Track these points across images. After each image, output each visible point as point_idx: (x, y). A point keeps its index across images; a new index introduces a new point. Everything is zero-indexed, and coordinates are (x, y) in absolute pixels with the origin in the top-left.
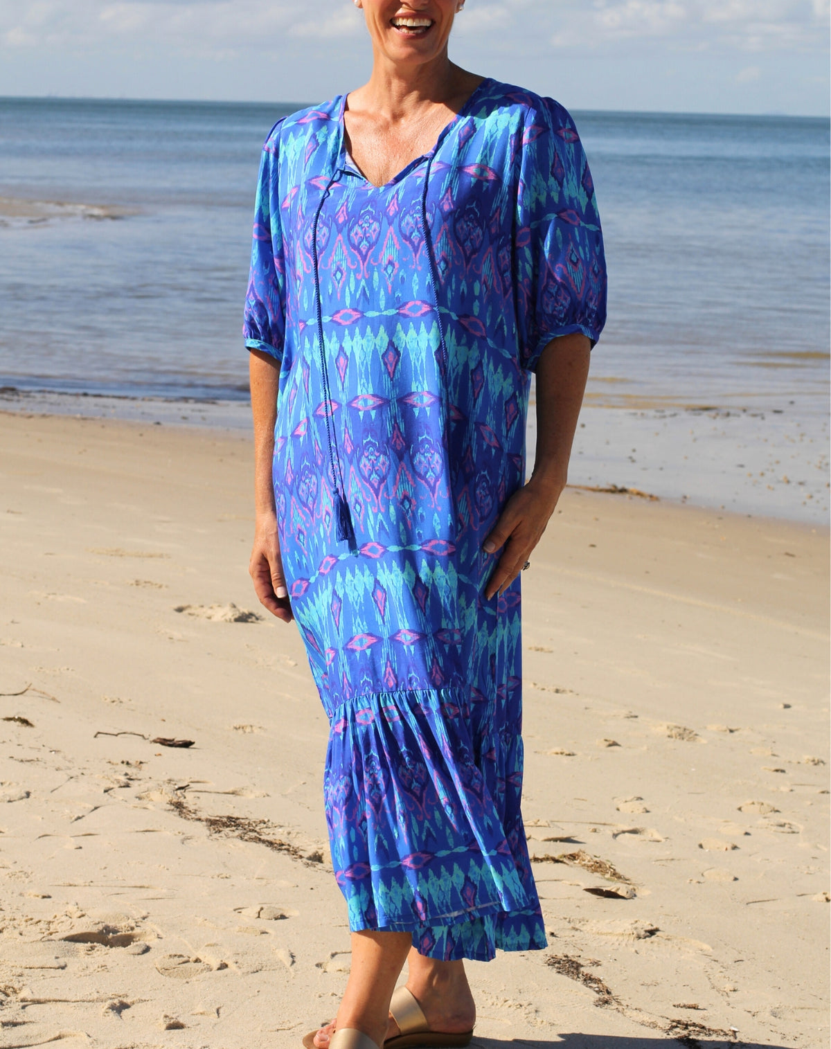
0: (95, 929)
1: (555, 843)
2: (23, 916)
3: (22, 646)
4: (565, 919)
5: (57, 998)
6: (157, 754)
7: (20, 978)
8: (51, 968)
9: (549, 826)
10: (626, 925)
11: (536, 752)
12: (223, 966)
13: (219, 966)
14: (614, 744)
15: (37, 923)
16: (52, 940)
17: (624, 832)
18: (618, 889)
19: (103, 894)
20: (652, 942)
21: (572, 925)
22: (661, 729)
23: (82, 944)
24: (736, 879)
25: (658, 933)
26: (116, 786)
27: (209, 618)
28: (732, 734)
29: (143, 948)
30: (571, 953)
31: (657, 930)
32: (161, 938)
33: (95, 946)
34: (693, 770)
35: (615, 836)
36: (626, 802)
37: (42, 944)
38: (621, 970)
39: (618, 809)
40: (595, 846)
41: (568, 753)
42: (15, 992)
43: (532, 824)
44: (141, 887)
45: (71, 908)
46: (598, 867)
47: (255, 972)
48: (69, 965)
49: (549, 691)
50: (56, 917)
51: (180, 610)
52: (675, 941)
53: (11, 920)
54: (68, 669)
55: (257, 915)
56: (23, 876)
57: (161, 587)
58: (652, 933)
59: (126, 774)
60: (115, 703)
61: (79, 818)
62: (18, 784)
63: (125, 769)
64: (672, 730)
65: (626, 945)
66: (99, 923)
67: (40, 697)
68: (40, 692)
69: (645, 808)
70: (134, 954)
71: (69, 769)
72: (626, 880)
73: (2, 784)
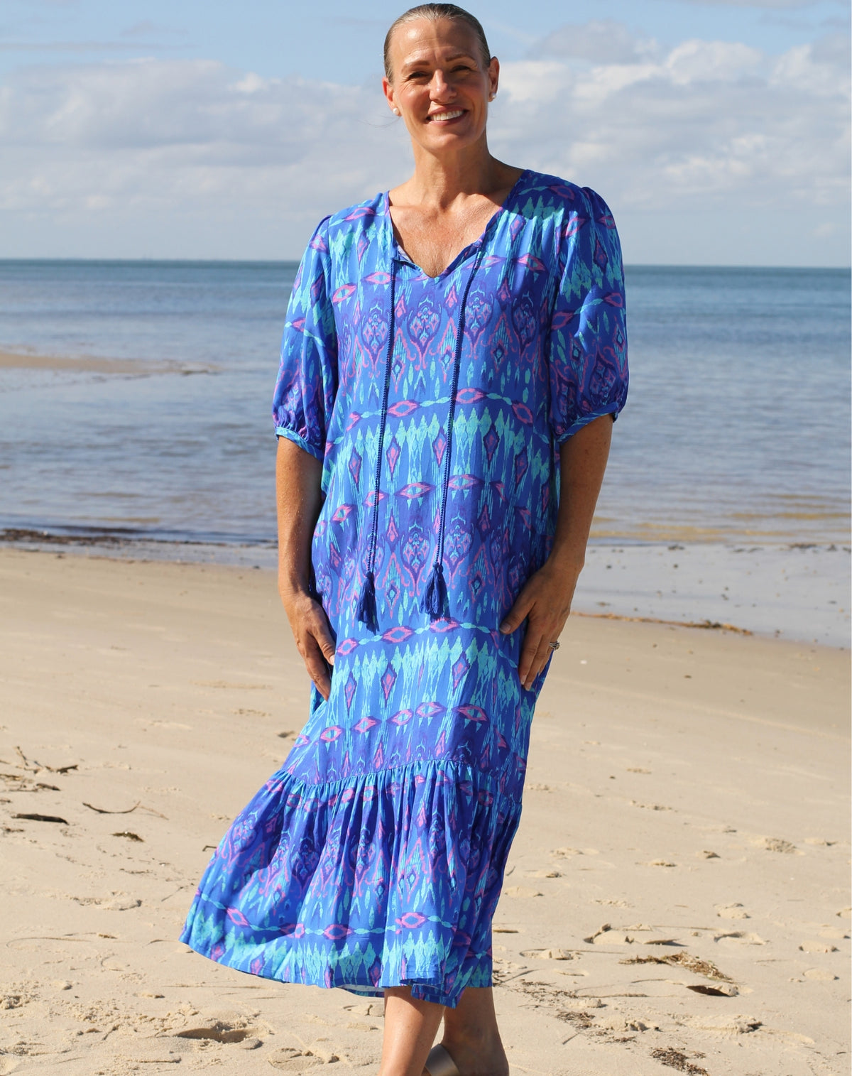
0: (208, 1026)
1: (658, 946)
2: (137, 1014)
3: (130, 769)
4: (670, 1015)
7: (136, 1072)
8: (166, 1062)
9: (651, 930)
10: (729, 1020)
11: (637, 863)
12: (335, 1059)
13: (330, 1059)
14: (714, 856)
15: (151, 1020)
16: (166, 1036)
17: (725, 936)
18: (721, 988)
19: (215, 994)
20: (755, 1036)
21: (676, 1020)
22: (760, 842)
23: (196, 1040)
24: (836, 978)
25: (761, 1028)
28: (829, 847)
29: (256, 1042)
30: (676, 1046)
31: (760, 1024)
32: (273, 1034)
33: (209, 1042)
34: (792, 879)
35: (717, 939)
36: (726, 908)
37: (156, 1040)
38: (725, 1062)
39: (719, 915)
40: (697, 948)
41: (668, 864)
43: (635, 928)
44: (252, 988)
45: (185, 1007)
46: (700, 967)
47: (365, 1065)
48: (183, 1059)
49: (648, 808)
50: (169, 1014)
51: (284, 735)
52: (778, 1035)
53: (125, 1018)
54: (175, 789)
55: (367, 1013)
56: (136, 977)
57: (264, 715)
58: (755, 1027)
60: (222, 820)
62: (129, 894)
64: (770, 843)
65: (730, 1038)
66: (212, 1020)
67: (148, 814)
68: (149, 810)
69: (745, 914)
70: (246, 1049)
71: (179, 880)
72: (729, 979)
73: (114, 893)
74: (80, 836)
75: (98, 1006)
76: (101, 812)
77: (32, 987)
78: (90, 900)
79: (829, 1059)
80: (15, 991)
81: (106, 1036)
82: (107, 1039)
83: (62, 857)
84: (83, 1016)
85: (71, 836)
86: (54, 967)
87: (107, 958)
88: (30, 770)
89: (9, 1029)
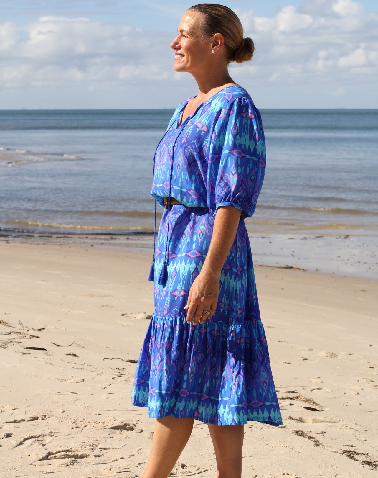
0: (121, 424)
1: (289, 393)
2: (92, 421)
3: (65, 329)
5: (113, 447)
6: (129, 365)
7: (97, 442)
8: (108, 438)
9: (286, 387)
11: (275, 363)
14: (306, 359)
15: (99, 423)
16: (106, 429)
17: (315, 389)
18: (316, 408)
19: (121, 413)
22: (323, 354)
23: (117, 430)
24: (360, 404)
26: (116, 377)
27: (135, 318)
28: (350, 356)
29: (140, 430)
33: (122, 431)
34: (338, 368)
35: (312, 390)
36: (314, 379)
37: (102, 430)
39: (311, 382)
40: (305, 394)
41: (288, 362)
42: (96, 446)
43: (279, 387)
44: (134, 411)
45: (110, 418)
46: (307, 401)
48: (114, 437)
49: (276, 341)
50: (105, 421)
51: (123, 315)
53: (88, 423)
56: (89, 408)
57: (112, 307)
59: (119, 373)
60: (108, 348)
61: (105, 388)
62: (79, 377)
63: (118, 371)
64: (327, 354)
66: (122, 422)
67: (78, 347)
68: (78, 345)
69: (321, 381)
70: (137, 433)
71: (96, 371)
72: (319, 405)
73: (72, 377)
74: (53, 355)
75: (77, 418)
76: (59, 346)
77: (50, 411)
78: (63, 379)
79: (362, 433)
80: (43, 413)
81: (83, 429)
82: (83, 430)
83: (48, 363)
84: (72, 422)
85: (49, 355)
86: (56, 404)
87: (76, 401)
88: (26, 330)
89: (44, 427)
